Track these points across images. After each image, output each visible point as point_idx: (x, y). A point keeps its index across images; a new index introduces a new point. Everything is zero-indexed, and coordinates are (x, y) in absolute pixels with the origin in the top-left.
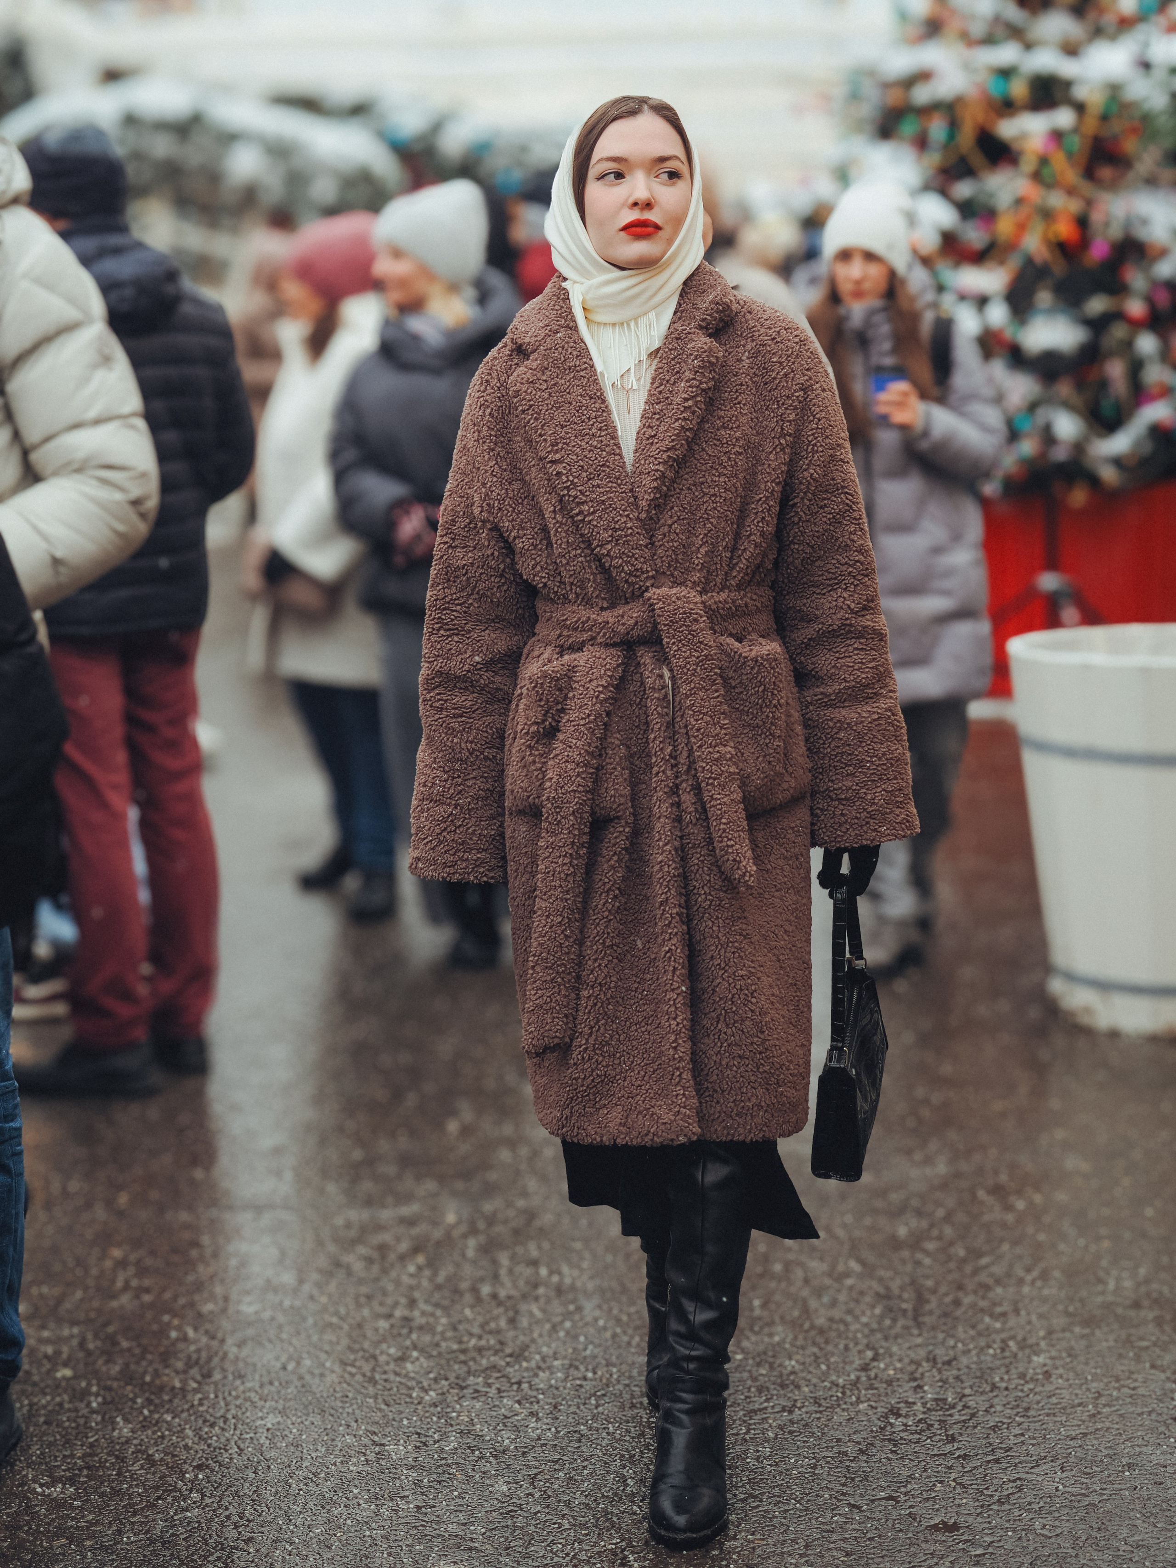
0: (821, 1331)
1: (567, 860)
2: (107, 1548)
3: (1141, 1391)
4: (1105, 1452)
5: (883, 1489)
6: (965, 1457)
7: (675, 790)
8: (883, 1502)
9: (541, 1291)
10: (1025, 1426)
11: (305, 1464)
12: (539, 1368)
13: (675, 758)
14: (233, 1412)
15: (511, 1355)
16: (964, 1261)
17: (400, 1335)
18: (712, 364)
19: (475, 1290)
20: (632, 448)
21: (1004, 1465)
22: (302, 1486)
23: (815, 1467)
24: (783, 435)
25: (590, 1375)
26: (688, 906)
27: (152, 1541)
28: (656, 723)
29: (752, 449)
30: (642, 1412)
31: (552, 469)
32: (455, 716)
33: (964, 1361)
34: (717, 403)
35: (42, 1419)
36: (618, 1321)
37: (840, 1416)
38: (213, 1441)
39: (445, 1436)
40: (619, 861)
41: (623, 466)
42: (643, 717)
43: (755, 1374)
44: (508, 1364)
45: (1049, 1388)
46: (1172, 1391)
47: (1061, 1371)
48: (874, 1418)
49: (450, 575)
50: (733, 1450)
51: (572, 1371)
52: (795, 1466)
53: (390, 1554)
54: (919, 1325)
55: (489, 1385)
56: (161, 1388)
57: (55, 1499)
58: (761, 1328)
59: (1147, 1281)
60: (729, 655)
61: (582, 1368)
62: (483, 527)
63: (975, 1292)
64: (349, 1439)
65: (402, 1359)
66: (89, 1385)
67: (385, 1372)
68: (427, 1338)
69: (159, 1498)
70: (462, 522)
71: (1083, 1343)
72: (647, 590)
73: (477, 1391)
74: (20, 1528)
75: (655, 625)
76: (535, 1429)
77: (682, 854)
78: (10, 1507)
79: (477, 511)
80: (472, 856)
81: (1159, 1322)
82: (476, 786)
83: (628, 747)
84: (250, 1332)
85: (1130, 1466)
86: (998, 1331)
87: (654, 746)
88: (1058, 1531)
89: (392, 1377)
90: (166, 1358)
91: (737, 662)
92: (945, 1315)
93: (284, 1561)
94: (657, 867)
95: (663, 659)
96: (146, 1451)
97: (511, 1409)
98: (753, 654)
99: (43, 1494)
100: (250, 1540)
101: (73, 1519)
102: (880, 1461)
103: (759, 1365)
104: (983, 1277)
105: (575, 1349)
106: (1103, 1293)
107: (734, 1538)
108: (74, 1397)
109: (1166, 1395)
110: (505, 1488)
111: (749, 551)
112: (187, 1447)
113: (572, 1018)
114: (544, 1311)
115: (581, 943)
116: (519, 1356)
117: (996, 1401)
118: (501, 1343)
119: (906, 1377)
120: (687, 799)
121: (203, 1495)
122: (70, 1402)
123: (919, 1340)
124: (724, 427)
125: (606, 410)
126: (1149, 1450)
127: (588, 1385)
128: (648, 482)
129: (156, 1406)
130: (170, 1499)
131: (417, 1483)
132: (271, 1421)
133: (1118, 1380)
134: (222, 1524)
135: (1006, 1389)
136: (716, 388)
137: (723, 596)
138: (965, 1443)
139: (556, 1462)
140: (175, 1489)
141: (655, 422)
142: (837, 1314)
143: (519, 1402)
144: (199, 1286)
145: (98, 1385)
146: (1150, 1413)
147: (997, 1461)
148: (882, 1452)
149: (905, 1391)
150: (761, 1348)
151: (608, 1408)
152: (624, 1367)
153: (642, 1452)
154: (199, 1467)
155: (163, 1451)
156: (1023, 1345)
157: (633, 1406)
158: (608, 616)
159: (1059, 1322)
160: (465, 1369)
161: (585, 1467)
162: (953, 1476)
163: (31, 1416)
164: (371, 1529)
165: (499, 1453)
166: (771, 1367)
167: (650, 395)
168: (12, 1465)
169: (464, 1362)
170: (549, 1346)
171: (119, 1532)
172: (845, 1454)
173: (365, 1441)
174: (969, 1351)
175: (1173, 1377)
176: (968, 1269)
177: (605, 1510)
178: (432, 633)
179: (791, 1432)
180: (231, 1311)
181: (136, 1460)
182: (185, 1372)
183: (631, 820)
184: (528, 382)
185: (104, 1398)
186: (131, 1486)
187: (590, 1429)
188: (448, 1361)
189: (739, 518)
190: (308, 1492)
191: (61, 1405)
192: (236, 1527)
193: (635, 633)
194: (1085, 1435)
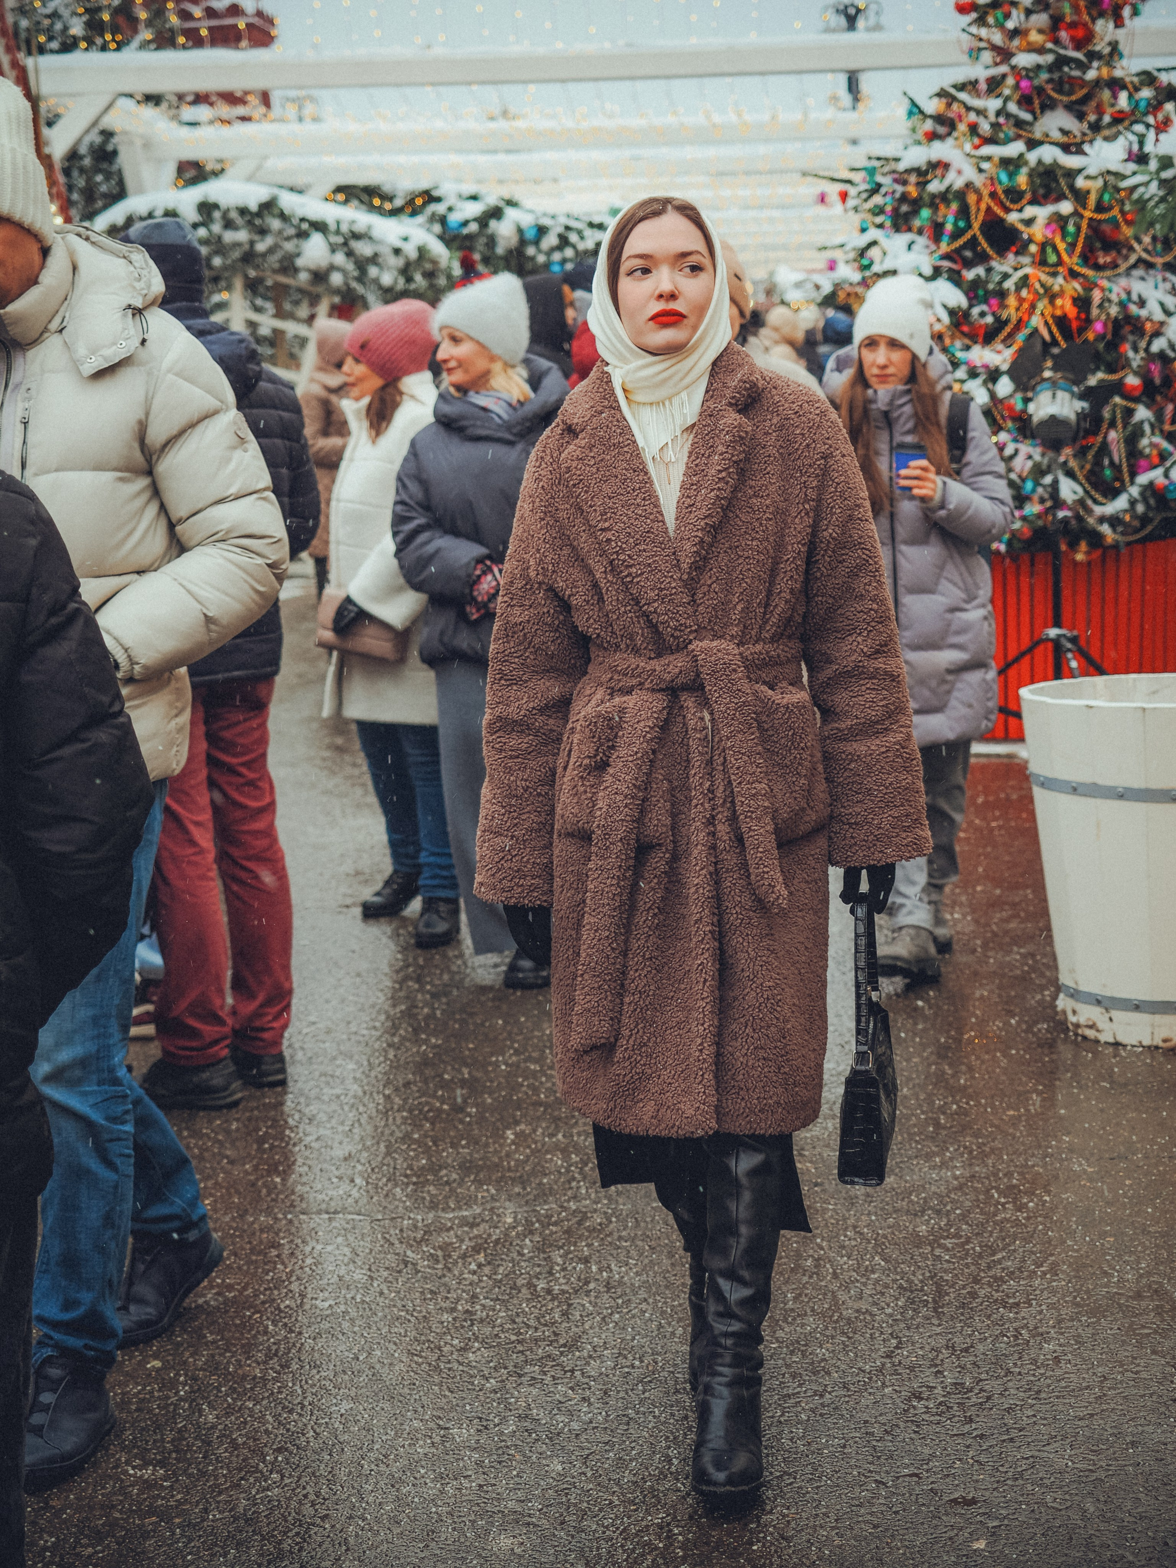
0: (849, 1321)
1: (614, 882)
2: (195, 1525)
3: (1144, 1375)
4: (1110, 1431)
5: (907, 1466)
6: (982, 1436)
7: (711, 821)
8: (907, 1479)
9: (592, 1286)
10: (1037, 1407)
11: (376, 1446)
12: (590, 1357)
13: (713, 792)
14: (310, 1399)
15: (564, 1346)
16: (980, 1256)
17: (463, 1327)
18: (742, 438)
19: (530, 1285)
20: (673, 516)
21: (1017, 1444)
22: (373, 1467)
23: (844, 1446)
24: (806, 501)
25: (637, 1363)
26: (720, 924)
27: (236, 1519)
28: (697, 760)
29: (781, 514)
30: (686, 1398)
31: (602, 537)
32: (511, 757)
33: (980, 1347)
34: (748, 474)
35: (133, 1407)
36: (663, 1313)
37: (867, 1400)
38: (291, 1426)
39: (504, 1420)
40: (660, 883)
41: (666, 531)
42: (684, 755)
43: (789, 1361)
44: (562, 1353)
45: (1058, 1372)
46: (1172, 1375)
47: (1070, 1357)
48: (898, 1401)
49: (509, 631)
50: (769, 1433)
51: (621, 1360)
52: (827, 1446)
53: (454, 1529)
54: (939, 1315)
55: (545, 1373)
56: (244, 1377)
57: (146, 1481)
58: (794, 1319)
59: (1149, 1274)
60: (762, 701)
61: (630, 1357)
62: (539, 588)
63: (990, 1285)
64: (416, 1424)
65: (464, 1349)
66: (178, 1374)
67: (449, 1362)
68: (487, 1330)
69: (242, 1479)
70: (519, 584)
71: (1090, 1330)
72: (690, 642)
73: (533, 1378)
74: (113, 1507)
75: (698, 675)
76: (586, 1413)
77: (716, 878)
78: (104, 1488)
79: (533, 574)
80: (529, 881)
81: (1159, 1311)
82: (530, 819)
83: (670, 781)
84: (325, 1325)
85: (1133, 1444)
86: (1010, 1320)
87: (694, 781)
88: (1069, 1504)
89: (455, 1366)
90: (247, 1350)
91: (768, 709)
92: (963, 1305)
93: (357, 1535)
94: (693, 890)
95: (705, 703)
96: (230, 1436)
97: (565, 1395)
98: (785, 701)
99: (134, 1476)
100: (326, 1516)
101: (163, 1498)
102: (904, 1441)
103: (792, 1353)
104: (997, 1271)
105: (623, 1340)
106: (1106, 1286)
107: (771, 1512)
108: (164, 1386)
109: (1166, 1378)
110: (560, 1467)
111: (780, 606)
112: (267, 1432)
113: (616, 1020)
114: (595, 1305)
115: (625, 954)
116: (572, 1345)
117: (1010, 1384)
118: (556, 1334)
119: (928, 1363)
120: (723, 829)
121: (283, 1476)
122: (160, 1390)
123: (938, 1330)
124: (756, 496)
125: (649, 481)
126: (1150, 1429)
127: (636, 1373)
128: (688, 547)
129: (239, 1394)
130: (252, 1480)
131: (479, 1464)
132: (345, 1406)
133: (1122, 1366)
134: (300, 1503)
135: (1020, 1373)
136: (747, 460)
137: (759, 647)
138: (981, 1424)
139: (606, 1443)
140: (257, 1470)
141: (693, 493)
142: (864, 1306)
143: (572, 1389)
144: (278, 1284)
145: (186, 1375)
146: (1151, 1395)
147: (1012, 1440)
148: (906, 1434)
149: (927, 1376)
150: (794, 1337)
151: (654, 1394)
152: (669, 1356)
153: (685, 1434)
154: (279, 1450)
155: (246, 1435)
156: (1035, 1333)
157: (677, 1391)
158: (656, 665)
159: (1066, 1312)
160: (522, 1358)
161: (633, 1448)
162: (971, 1454)
163: (124, 1405)
164: (436, 1506)
165: (553, 1436)
166: (804, 1355)
167: (688, 468)
168: (107, 1450)
169: (522, 1352)
170: (599, 1337)
171: (206, 1511)
172: (872, 1434)
173: (431, 1425)
174: (986, 1339)
175: (1172, 1362)
176: (983, 1264)
177: (652, 1487)
178: (493, 683)
179: (821, 1415)
180: (307, 1307)
181: (221, 1443)
182: (265, 1362)
183: (670, 847)
184: (578, 459)
185: (191, 1387)
186: (216, 1469)
187: (638, 1413)
188: (507, 1350)
189: (771, 576)
190: (379, 1472)
191: (151, 1392)
192: (313, 1505)
193: (679, 681)
194: (1092, 1415)
